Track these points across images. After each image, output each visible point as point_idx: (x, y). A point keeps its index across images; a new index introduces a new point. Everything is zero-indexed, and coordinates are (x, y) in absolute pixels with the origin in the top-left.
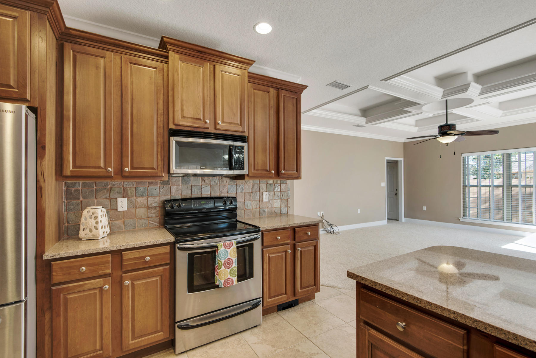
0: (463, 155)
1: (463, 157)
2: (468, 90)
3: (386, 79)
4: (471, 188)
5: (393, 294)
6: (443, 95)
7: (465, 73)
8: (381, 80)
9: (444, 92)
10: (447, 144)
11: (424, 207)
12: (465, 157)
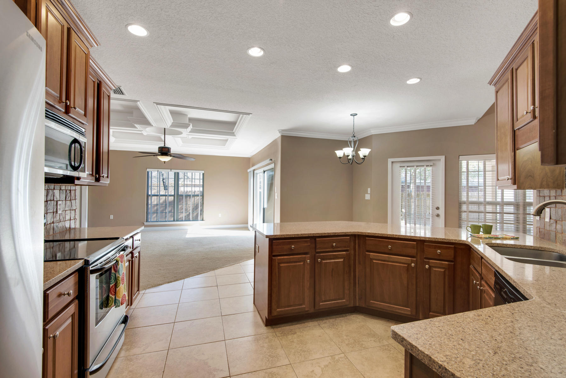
0: (148, 170)
1: (147, 172)
2: (188, 128)
3: (157, 104)
4: (153, 197)
5: (289, 237)
6: (172, 125)
7: (187, 115)
8: (154, 103)
9: (173, 123)
10: (165, 162)
11: (111, 216)
12: (149, 172)
